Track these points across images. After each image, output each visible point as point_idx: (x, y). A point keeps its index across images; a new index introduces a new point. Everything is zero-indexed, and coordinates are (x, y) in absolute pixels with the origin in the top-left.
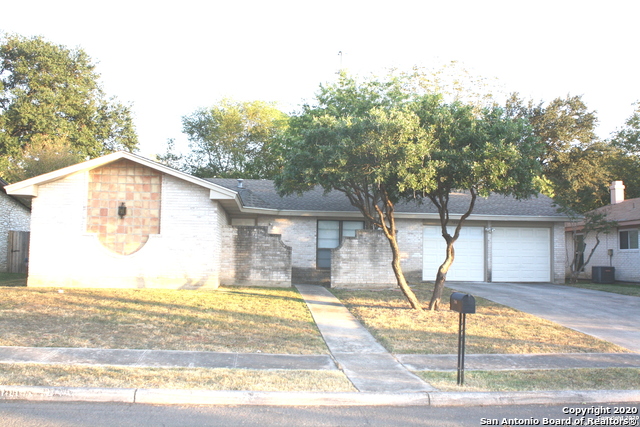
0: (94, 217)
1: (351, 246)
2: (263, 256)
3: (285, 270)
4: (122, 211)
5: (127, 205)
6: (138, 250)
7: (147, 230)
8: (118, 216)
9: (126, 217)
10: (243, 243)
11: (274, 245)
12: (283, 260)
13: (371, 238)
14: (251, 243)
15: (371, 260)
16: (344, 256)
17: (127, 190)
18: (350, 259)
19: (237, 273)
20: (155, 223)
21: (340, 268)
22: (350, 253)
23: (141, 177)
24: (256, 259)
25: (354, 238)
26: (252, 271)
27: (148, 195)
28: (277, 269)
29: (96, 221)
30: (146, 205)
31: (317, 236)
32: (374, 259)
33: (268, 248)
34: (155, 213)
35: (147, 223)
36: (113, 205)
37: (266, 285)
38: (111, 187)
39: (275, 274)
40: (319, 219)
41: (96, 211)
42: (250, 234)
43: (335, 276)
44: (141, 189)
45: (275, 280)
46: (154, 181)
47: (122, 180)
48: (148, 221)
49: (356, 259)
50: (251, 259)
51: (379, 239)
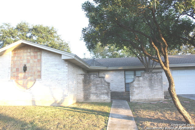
0: (13, 72)
1: (139, 81)
2: (97, 88)
3: (107, 94)
4: (25, 69)
5: (27, 66)
6: (32, 87)
7: (36, 77)
8: (23, 71)
9: (27, 71)
10: (86, 82)
11: (101, 82)
12: (106, 89)
13: (149, 76)
14: (90, 82)
15: (150, 87)
16: (136, 86)
17: (27, 59)
18: (139, 87)
19: (84, 96)
20: (39, 74)
21: (134, 92)
22: (139, 84)
23: (33, 52)
24: (93, 90)
25: (140, 77)
26: (91, 95)
27: (36, 60)
28: (103, 94)
29: (14, 74)
30: (35, 65)
31: (125, 77)
32: (151, 86)
33: (98, 84)
34: (39, 68)
35: (35, 74)
36: (21, 66)
37: (98, 101)
38: (21, 58)
39: (102, 96)
40: (125, 70)
41: (15, 70)
42: (90, 78)
43: (132, 96)
44: (33, 58)
45: (103, 99)
46: (39, 53)
47: (25, 55)
48: (36, 73)
49: (142, 87)
50: (90, 89)
51: (153, 76)
